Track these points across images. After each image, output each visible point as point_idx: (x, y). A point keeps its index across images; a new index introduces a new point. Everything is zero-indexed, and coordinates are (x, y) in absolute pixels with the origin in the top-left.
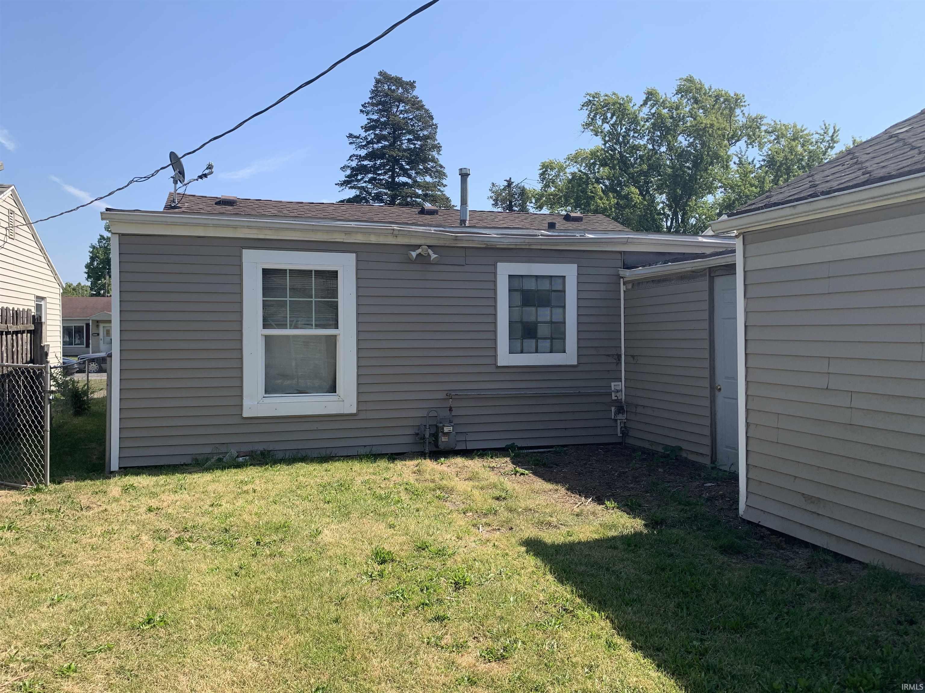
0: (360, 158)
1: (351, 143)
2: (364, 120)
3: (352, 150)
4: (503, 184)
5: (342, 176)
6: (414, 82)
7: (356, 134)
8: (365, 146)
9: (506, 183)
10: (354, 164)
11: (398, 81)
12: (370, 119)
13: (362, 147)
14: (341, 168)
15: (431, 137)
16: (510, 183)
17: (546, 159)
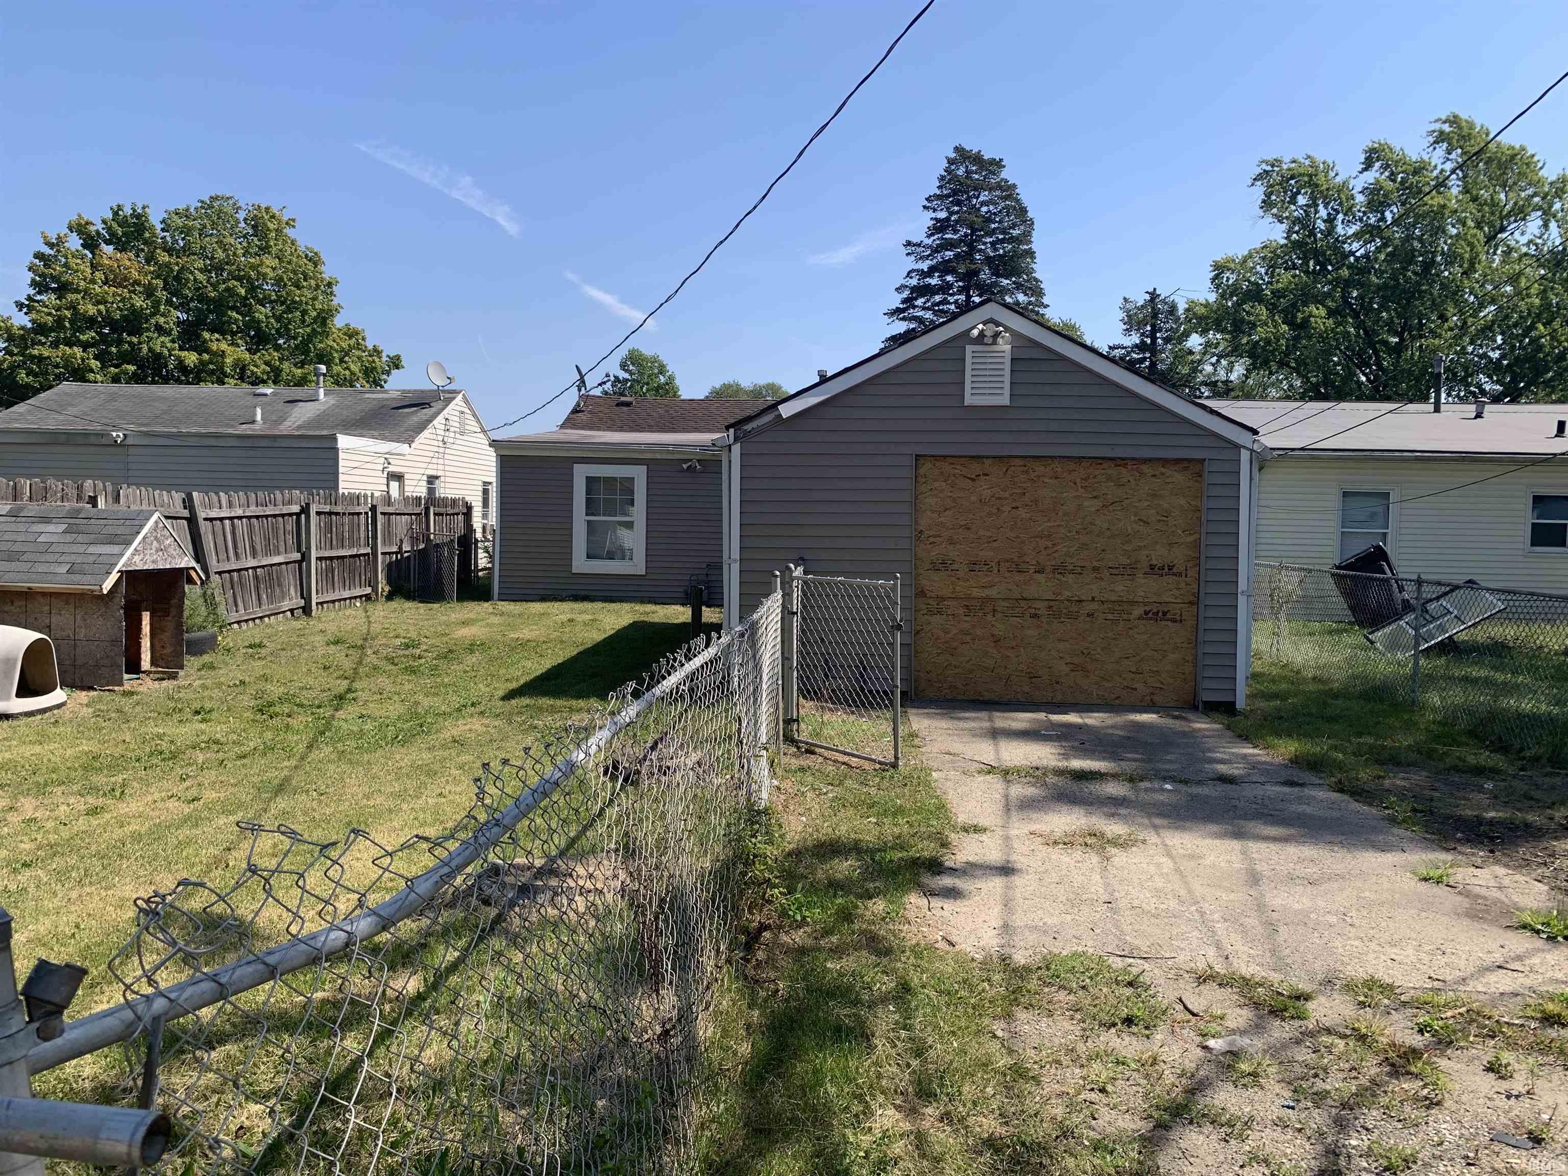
0: (923, 274)
1: (908, 254)
2: (926, 220)
3: (910, 263)
4: (1141, 298)
5: (896, 301)
6: (1001, 160)
7: (915, 240)
8: (929, 256)
9: (1148, 297)
10: (914, 282)
11: (977, 159)
12: (936, 219)
13: (923, 258)
14: (897, 289)
15: (1026, 237)
16: (1154, 295)
17: (1219, 257)
